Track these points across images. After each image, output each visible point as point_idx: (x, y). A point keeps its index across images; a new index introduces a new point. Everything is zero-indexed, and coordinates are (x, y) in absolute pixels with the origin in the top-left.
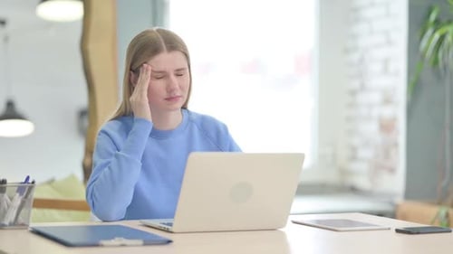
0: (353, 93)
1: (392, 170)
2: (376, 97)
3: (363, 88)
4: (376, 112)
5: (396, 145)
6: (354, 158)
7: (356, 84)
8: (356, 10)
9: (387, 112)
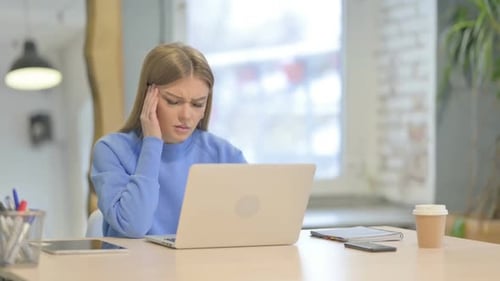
0: (383, 98)
1: (422, 181)
2: (406, 103)
3: (393, 94)
4: (405, 119)
5: (425, 153)
6: (384, 168)
7: (385, 89)
8: (385, 10)
9: (417, 118)
